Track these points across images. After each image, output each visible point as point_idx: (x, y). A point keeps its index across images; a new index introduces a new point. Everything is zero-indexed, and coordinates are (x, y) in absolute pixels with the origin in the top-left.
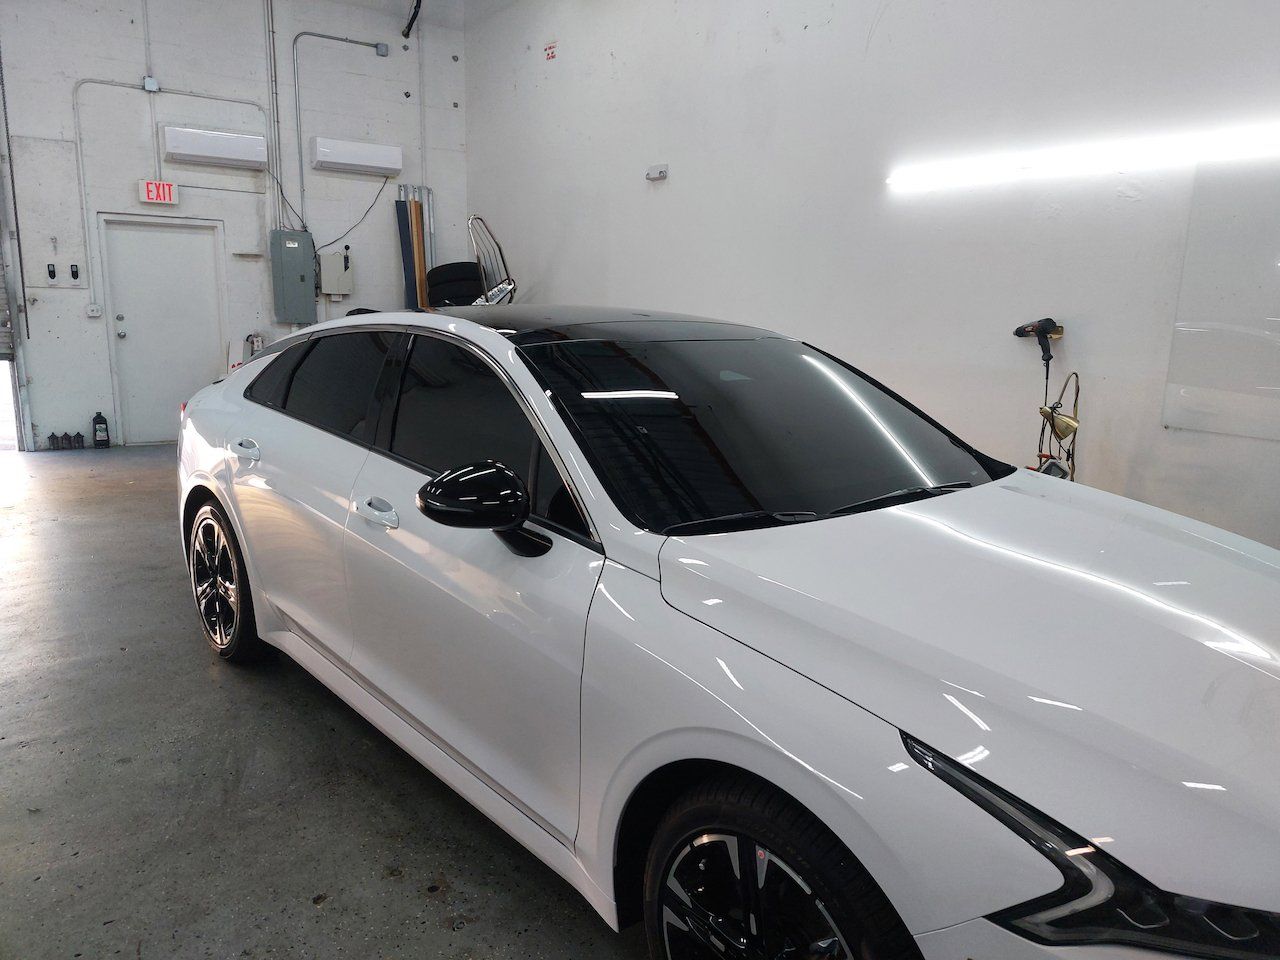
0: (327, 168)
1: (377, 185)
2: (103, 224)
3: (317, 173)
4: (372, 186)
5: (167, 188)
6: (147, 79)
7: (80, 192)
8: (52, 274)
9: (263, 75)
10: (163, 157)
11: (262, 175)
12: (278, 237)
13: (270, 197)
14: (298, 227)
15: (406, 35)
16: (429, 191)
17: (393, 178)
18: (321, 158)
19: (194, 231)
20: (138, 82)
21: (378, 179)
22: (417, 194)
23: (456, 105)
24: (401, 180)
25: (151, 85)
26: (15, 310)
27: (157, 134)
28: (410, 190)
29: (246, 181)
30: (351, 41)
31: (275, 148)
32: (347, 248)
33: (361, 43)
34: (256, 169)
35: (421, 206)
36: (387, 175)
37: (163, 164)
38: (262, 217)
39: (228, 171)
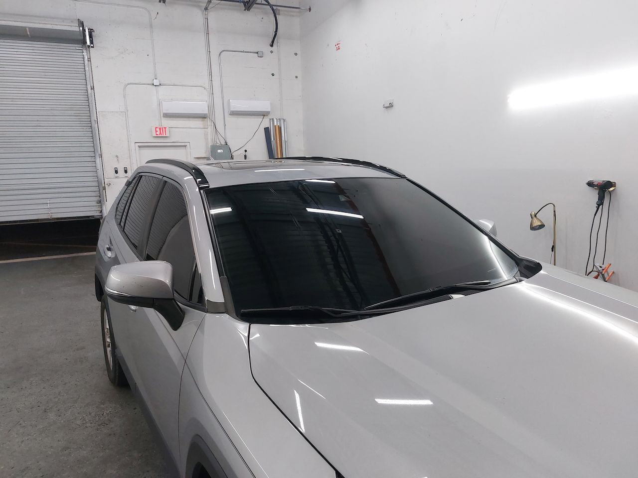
0: (234, 114)
1: (259, 119)
2: (137, 148)
3: (231, 116)
4: (256, 121)
5: (164, 129)
6: (155, 80)
7: (127, 134)
8: (116, 172)
9: (206, 73)
10: (162, 115)
11: (206, 119)
12: (214, 149)
13: (210, 130)
14: (223, 143)
15: (272, 46)
16: (284, 120)
17: (267, 115)
18: (232, 109)
19: (177, 148)
20: (151, 82)
21: (260, 117)
22: (278, 122)
23: (296, 77)
24: (271, 117)
25: (156, 82)
26: (101, 189)
27: (159, 104)
28: (275, 120)
29: (198, 123)
30: (246, 52)
31: (211, 107)
32: (246, 151)
33: (250, 52)
34: (203, 117)
35: (280, 128)
36: (264, 114)
37: (162, 118)
38: (206, 139)
39: (191, 119)
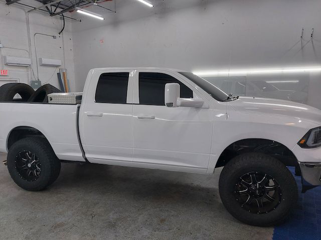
0: (43, 65)
4: (53, 69)
5: (6, 72)
10: (4, 64)
11: (28, 68)
12: (33, 82)
13: (30, 72)
14: (37, 80)
15: (60, 34)
17: (59, 67)
21: (55, 67)
23: (71, 50)
25: (1, 46)
27: (2, 58)
28: (63, 70)
29: (24, 69)
30: (47, 35)
33: (50, 36)
38: (28, 77)
